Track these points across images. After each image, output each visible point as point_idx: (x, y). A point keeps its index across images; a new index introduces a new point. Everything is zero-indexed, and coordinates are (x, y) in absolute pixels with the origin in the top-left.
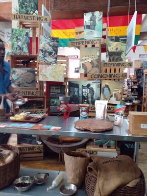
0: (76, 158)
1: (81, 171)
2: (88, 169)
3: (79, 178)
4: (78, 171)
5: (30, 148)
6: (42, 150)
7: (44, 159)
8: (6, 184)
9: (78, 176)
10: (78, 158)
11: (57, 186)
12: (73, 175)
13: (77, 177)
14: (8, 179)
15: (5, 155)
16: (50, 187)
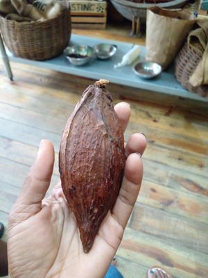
0: (169, 19)
1: (174, 44)
2: (189, 39)
3: (167, 55)
4: (169, 44)
5: (85, 6)
6: (105, 12)
7: (107, 28)
8: (53, 54)
9: (167, 52)
10: (173, 19)
11: (129, 63)
12: (158, 48)
13: (164, 52)
14: (55, 45)
15: (46, 5)
16: (119, 65)
